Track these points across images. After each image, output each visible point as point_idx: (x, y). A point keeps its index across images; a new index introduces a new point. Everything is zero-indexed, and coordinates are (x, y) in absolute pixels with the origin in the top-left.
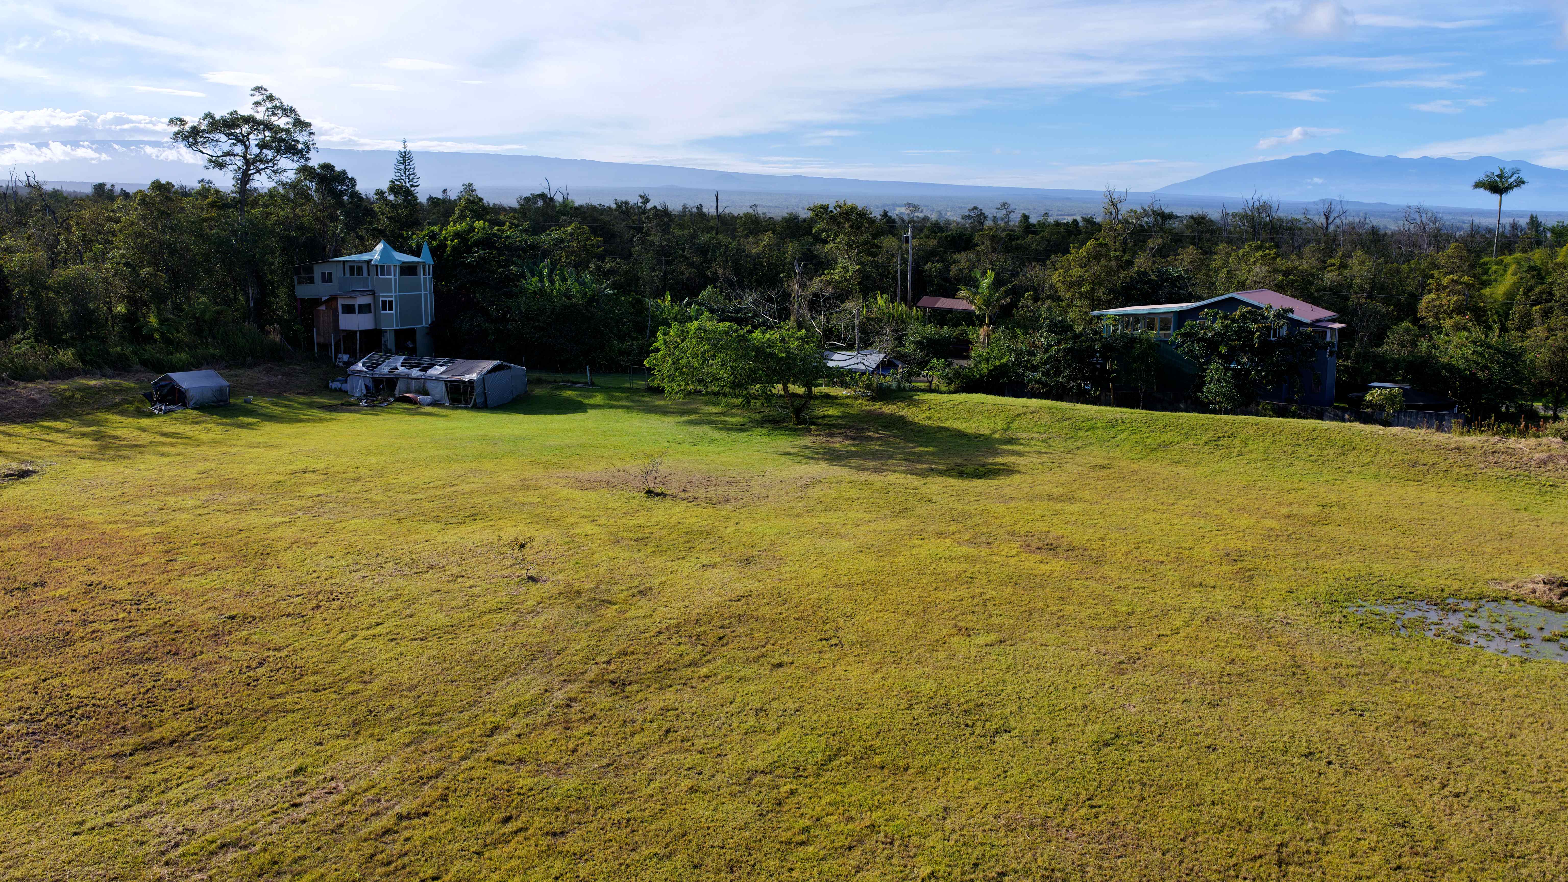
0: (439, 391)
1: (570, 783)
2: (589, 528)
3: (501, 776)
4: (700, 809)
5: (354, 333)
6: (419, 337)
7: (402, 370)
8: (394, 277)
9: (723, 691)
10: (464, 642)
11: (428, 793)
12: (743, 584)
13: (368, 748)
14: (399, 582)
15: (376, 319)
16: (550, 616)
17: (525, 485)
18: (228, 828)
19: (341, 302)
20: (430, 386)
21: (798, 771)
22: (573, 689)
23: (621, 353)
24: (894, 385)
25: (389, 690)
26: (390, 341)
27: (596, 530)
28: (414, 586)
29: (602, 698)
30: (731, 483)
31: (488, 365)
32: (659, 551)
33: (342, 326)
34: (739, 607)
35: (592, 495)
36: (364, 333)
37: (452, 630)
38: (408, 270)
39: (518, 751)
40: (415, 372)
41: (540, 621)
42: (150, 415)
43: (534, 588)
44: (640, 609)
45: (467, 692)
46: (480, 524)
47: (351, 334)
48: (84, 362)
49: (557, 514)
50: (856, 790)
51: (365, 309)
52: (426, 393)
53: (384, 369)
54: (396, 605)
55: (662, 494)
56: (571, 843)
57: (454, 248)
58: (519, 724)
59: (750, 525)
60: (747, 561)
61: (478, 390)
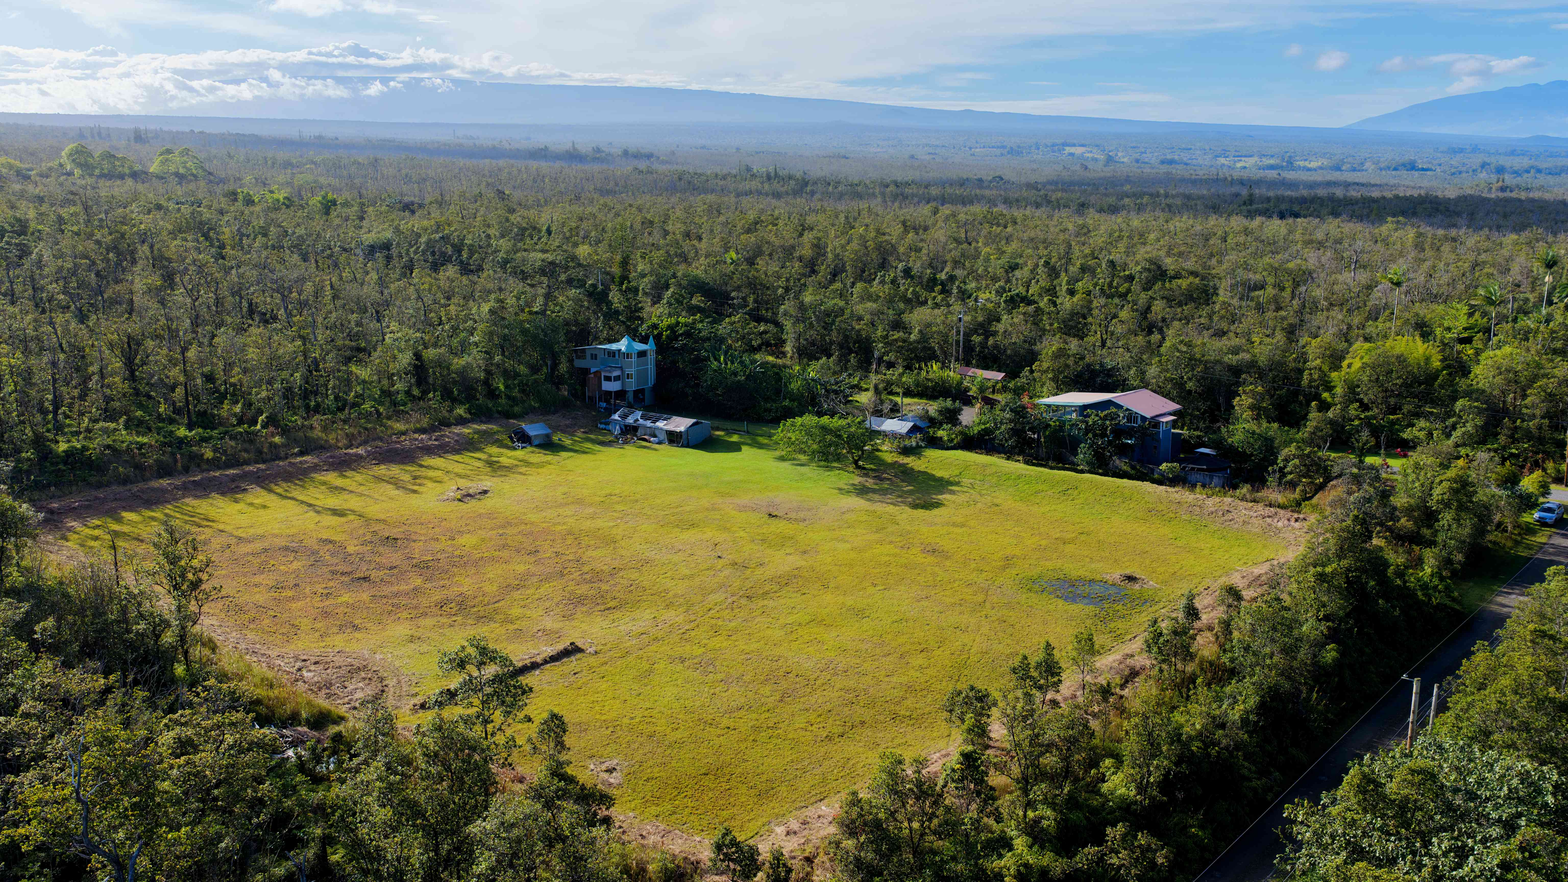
0: (663, 436)
1: (733, 624)
2: (742, 534)
3: (713, 622)
4: (769, 632)
5: (610, 392)
6: (647, 394)
7: (641, 421)
8: (634, 359)
9: (783, 601)
10: (697, 581)
11: (693, 625)
12: (801, 563)
13: (672, 613)
14: (670, 557)
15: (623, 384)
16: (726, 572)
17: (714, 509)
18: (642, 630)
19: (603, 374)
20: (657, 432)
21: (800, 624)
22: (735, 598)
23: (766, 410)
24: (914, 444)
25: (675, 596)
26: (630, 396)
27: (745, 535)
28: (676, 558)
29: (744, 601)
30: (809, 510)
31: (689, 421)
32: (770, 547)
33: (604, 388)
34: (796, 572)
35: (744, 515)
36: (616, 392)
37: (691, 577)
38: (642, 354)
39: (718, 615)
40: (649, 424)
41: (722, 574)
42: (515, 449)
43: (720, 561)
44: (759, 572)
45: (700, 598)
46: (696, 530)
47: (609, 393)
48: (470, 413)
49: (728, 526)
50: (815, 630)
51: (617, 378)
52: (655, 436)
53: (630, 420)
54: (670, 566)
55: (776, 516)
56: (732, 638)
57: (667, 336)
58: (718, 608)
59: (810, 535)
60: (805, 552)
61: (684, 437)
